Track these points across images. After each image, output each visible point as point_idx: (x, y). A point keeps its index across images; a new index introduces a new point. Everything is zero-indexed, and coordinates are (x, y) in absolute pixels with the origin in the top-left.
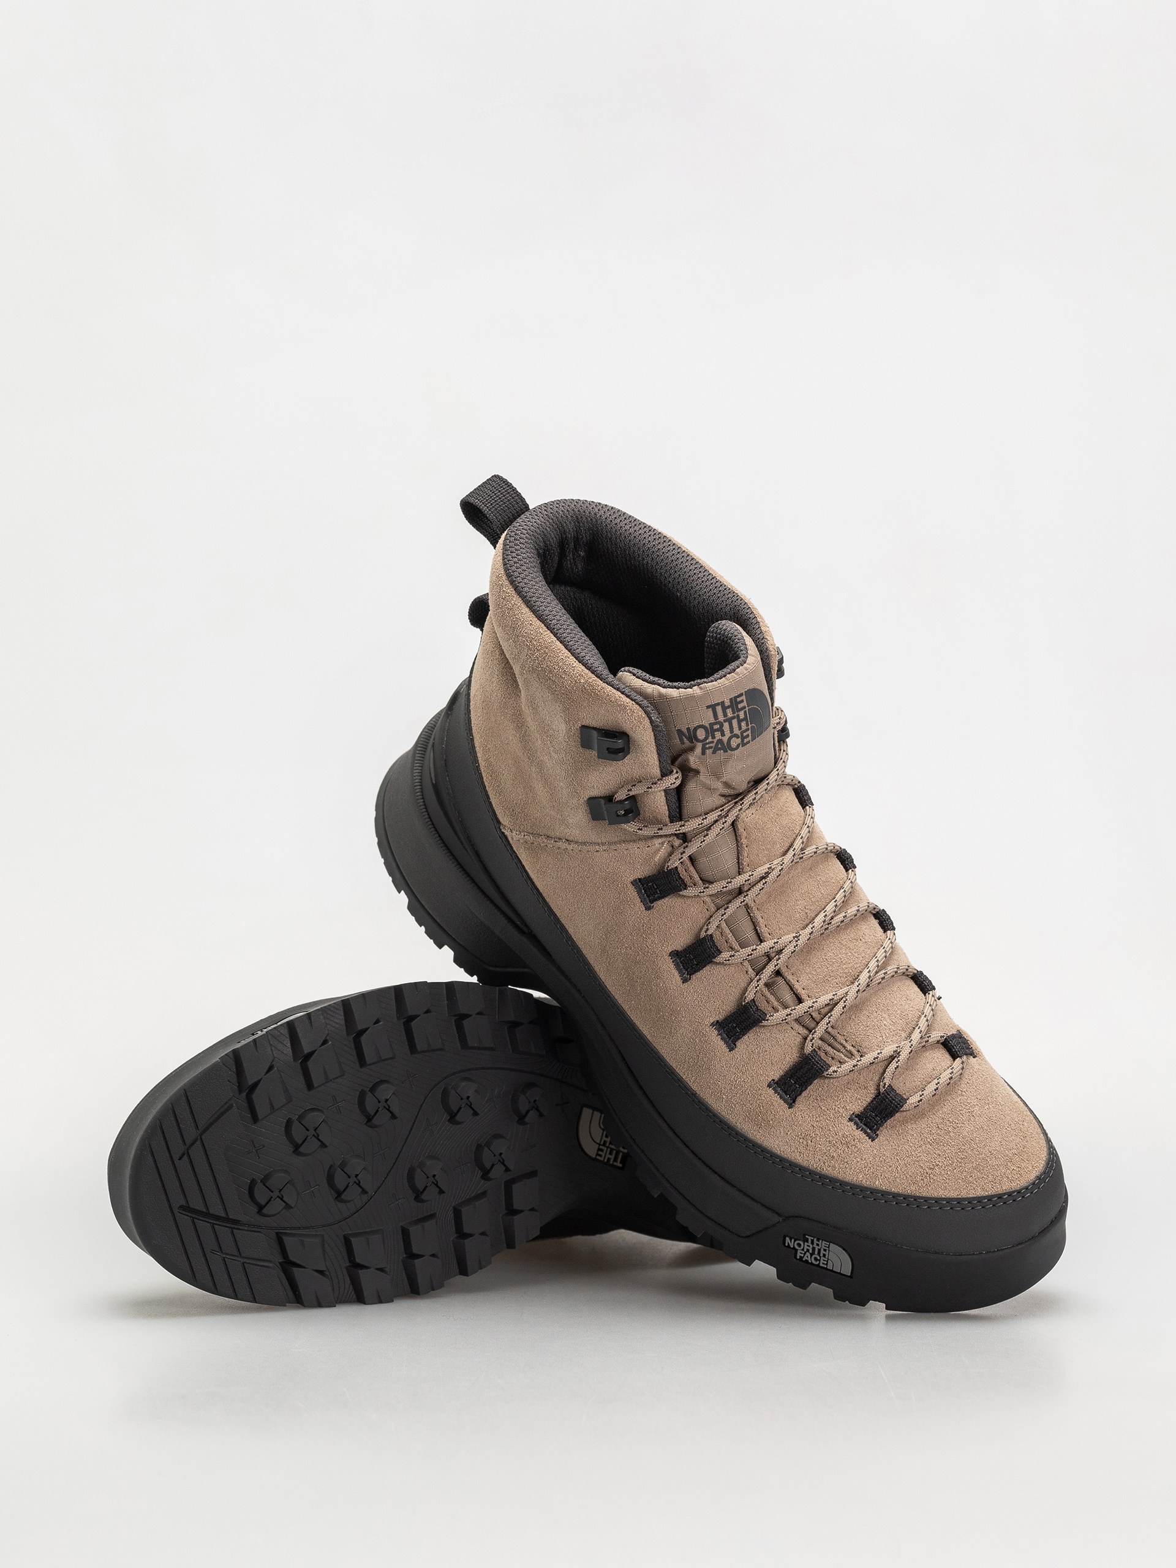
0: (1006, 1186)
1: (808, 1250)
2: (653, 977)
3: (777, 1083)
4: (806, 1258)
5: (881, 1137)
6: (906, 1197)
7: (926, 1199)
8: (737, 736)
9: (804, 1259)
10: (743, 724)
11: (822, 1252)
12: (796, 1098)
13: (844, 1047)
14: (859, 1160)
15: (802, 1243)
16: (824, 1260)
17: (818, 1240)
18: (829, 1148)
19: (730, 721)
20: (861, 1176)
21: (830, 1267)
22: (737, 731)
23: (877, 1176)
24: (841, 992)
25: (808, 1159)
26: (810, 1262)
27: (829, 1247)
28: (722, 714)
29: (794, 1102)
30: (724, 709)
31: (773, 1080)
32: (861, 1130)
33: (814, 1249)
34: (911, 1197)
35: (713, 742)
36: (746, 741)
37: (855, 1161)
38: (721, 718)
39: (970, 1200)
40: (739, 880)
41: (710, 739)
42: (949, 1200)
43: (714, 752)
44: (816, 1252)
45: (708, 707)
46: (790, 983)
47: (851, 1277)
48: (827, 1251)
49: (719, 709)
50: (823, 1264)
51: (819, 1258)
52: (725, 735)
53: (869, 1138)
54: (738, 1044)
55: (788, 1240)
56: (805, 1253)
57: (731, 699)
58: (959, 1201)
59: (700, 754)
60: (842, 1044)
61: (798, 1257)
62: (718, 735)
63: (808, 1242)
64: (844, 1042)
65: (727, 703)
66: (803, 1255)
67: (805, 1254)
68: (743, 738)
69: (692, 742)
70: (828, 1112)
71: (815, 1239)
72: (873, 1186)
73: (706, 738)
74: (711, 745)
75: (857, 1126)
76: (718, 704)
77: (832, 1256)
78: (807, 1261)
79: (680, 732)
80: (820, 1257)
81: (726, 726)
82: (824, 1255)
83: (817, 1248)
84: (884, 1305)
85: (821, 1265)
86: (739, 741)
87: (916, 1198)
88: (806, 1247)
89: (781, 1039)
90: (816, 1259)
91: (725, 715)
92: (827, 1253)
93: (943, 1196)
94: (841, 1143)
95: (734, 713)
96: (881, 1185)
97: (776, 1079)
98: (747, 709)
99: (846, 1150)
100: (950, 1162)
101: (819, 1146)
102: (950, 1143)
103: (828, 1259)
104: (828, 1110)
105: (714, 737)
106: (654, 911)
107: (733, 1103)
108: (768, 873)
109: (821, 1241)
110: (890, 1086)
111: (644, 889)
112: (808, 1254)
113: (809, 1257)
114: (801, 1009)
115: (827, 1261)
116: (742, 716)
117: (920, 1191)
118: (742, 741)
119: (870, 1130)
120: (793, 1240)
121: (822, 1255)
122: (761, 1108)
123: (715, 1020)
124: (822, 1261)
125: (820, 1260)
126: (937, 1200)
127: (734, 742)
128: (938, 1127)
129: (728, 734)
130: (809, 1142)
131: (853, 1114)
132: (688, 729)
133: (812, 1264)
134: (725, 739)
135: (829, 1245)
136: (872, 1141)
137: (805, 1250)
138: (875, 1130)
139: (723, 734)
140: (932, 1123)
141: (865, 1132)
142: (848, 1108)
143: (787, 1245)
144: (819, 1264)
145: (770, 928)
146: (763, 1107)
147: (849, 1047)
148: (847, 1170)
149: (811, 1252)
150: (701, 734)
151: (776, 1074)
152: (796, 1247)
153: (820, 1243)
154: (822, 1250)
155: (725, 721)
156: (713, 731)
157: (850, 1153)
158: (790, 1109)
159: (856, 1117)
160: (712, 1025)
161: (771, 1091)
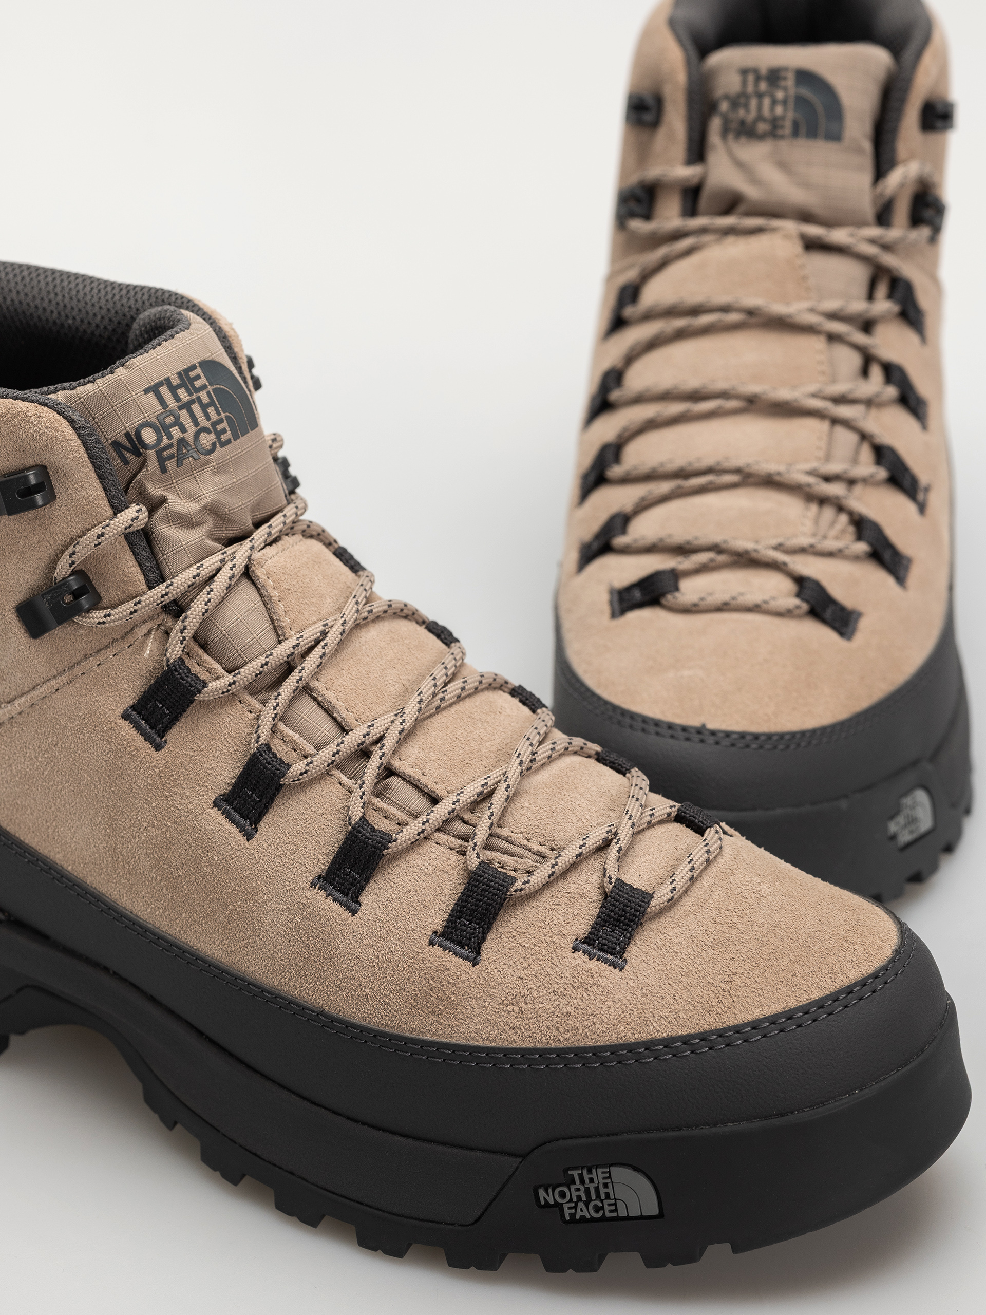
0: (853, 975)
1: (579, 1198)
2: (200, 852)
3: (443, 935)
4: (582, 1214)
5: (633, 961)
6: (704, 1037)
7: (737, 1029)
8: (207, 430)
9: (578, 1217)
10: (211, 410)
11: (602, 1191)
12: (480, 948)
13: (529, 850)
14: (610, 1004)
15: (565, 1189)
16: (609, 1205)
17: (590, 1172)
18: (557, 1003)
19: (187, 406)
20: (622, 1028)
21: (622, 1213)
22: (203, 422)
23: (646, 1020)
24: (495, 775)
25: (529, 1033)
26: (588, 1216)
27: (610, 1177)
28: (172, 398)
29: (478, 953)
30: (173, 390)
31: (435, 932)
32: (598, 960)
33: (587, 1191)
34: (712, 1032)
35: (171, 446)
36: (224, 438)
37: (605, 1008)
38: (172, 404)
39: (805, 1009)
40: (282, 651)
41: (165, 441)
42: (773, 1020)
43: (179, 464)
44: (593, 1197)
45: (146, 391)
46: (412, 780)
47: (661, 1215)
48: (610, 1185)
49: (164, 390)
50: (611, 1211)
51: (600, 1205)
52: (187, 431)
53: (615, 968)
54: (363, 899)
55: (542, 1193)
56: (576, 1203)
57: (179, 374)
58: (789, 1015)
59: (158, 471)
60: (521, 846)
61: (568, 1218)
62: (176, 432)
63: (575, 1184)
64: (525, 842)
65: (176, 381)
66: (573, 1211)
67: (575, 1207)
68: (218, 434)
69: (138, 454)
70: (537, 948)
71: (585, 1172)
72: (645, 1036)
73: (159, 440)
74: (170, 451)
75: (589, 955)
76: (160, 384)
77: (620, 1192)
78: (583, 1219)
79: (116, 445)
80: (602, 1201)
81: (184, 415)
82: (608, 1196)
83: (592, 1187)
84: (727, 1246)
85: (608, 1215)
86: (212, 437)
87: (721, 1033)
88: (574, 1194)
89: (426, 864)
90: (597, 1209)
91: (177, 399)
92: (610, 1190)
93: (762, 1017)
94: (574, 987)
95: (190, 394)
96: (658, 1031)
97: (440, 929)
98: (210, 388)
99: (585, 995)
100: (754, 963)
101: (541, 1006)
102: (743, 938)
103: (616, 1200)
104: (535, 945)
105: (170, 437)
106: (168, 747)
107: (385, 995)
108: (324, 634)
109: (594, 1171)
110: (618, 880)
111: (143, 719)
112: (581, 1205)
113: (584, 1209)
114: (441, 811)
115: (615, 1204)
116: (205, 399)
117: (723, 1021)
118: (218, 437)
119: (611, 954)
120: (550, 1191)
121: (603, 1197)
122: (431, 982)
123: (314, 875)
124: (607, 1208)
125: (602, 1208)
126: (755, 1025)
127: (206, 440)
128: (716, 922)
129: (191, 429)
130: (523, 1005)
131: (576, 940)
132: (127, 435)
133: (593, 1220)
134: (189, 436)
135: (609, 1172)
136: (621, 970)
137: (575, 1199)
138: (619, 952)
139: (183, 430)
140: (703, 918)
141: (606, 961)
142: (565, 932)
143: (543, 1202)
144: (604, 1213)
145: (353, 710)
146: (433, 979)
147: (536, 847)
148: (598, 1026)
149: (584, 1198)
150: (149, 436)
151: (437, 919)
152: (559, 1200)
153: (594, 1176)
154: (601, 1187)
155: (180, 408)
156: (166, 428)
157: (592, 997)
158: (477, 967)
159: (584, 943)
160: (313, 885)
161: (437, 950)
